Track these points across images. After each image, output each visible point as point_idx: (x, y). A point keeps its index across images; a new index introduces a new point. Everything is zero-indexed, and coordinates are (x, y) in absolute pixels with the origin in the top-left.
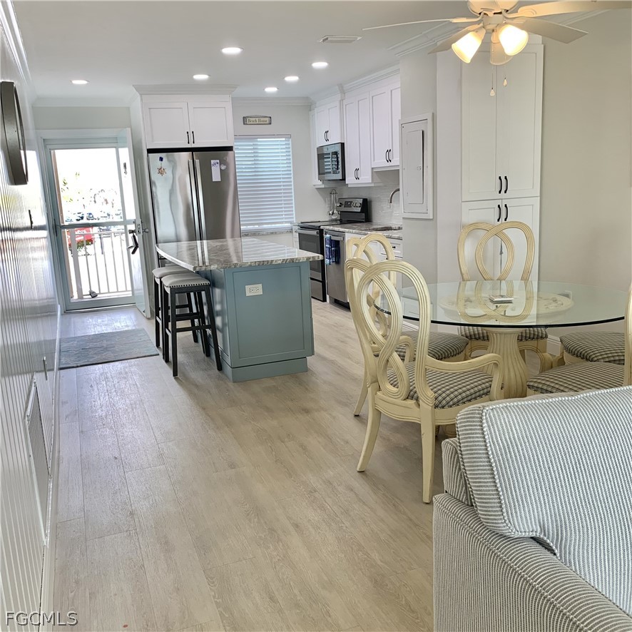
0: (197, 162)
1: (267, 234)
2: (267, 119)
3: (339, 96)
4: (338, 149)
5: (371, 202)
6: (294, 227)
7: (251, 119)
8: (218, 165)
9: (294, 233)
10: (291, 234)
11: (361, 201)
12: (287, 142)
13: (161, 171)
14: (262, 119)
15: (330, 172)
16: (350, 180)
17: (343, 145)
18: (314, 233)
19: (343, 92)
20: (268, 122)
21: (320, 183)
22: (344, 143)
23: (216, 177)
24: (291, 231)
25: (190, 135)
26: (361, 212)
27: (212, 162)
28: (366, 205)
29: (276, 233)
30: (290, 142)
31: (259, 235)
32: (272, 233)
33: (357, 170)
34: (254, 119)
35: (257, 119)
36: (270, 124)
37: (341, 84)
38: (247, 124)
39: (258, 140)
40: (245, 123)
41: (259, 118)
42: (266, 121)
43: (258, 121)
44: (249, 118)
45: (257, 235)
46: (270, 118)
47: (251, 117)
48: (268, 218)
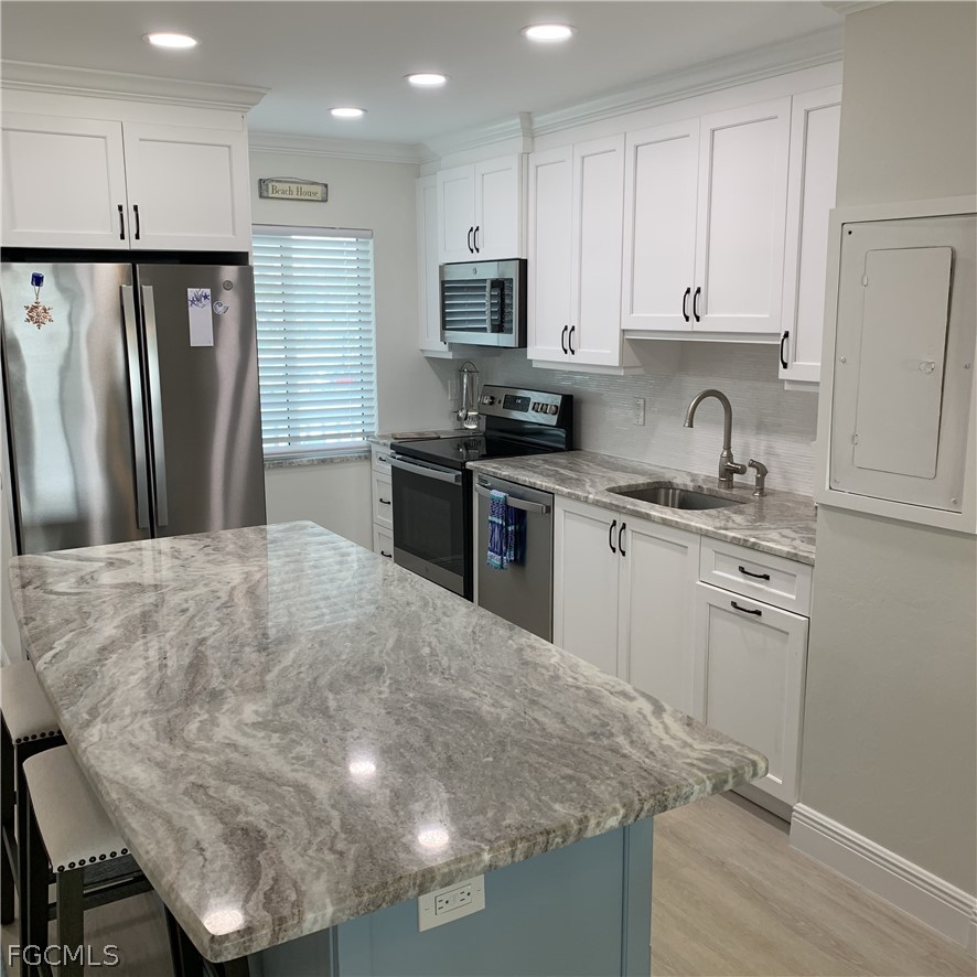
0: (148, 292)
2: (319, 189)
3: (518, 144)
4: (512, 273)
5: (580, 402)
6: (375, 448)
7: (279, 186)
8: (208, 302)
9: (376, 462)
10: (366, 463)
11: (558, 400)
12: (361, 248)
13: (36, 315)
14: (305, 188)
15: (484, 330)
16: (543, 351)
17: (523, 264)
18: (450, 476)
19: (530, 133)
20: (319, 197)
22: (526, 261)
23: (200, 334)
24: (366, 455)
25: (128, 215)
26: (559, 425)
27: (191, 292)
28: (569, 409)
29: (332, 461)
30: (370, 247)
32: (323, 461)
33: (570, 329)
34: (285, 186)
35: (294, 187)
36: (325, 200)
37: (529, 113)
38: (268, 198)
39: (293, 237)
40: (265, 194)
41: (299, 186)
42: (315, 194)
43: (295, 193)
44: (274, 184)
45: (287, 467)
46: (326, 186)
47: (277, 181)
48: (320, 425)
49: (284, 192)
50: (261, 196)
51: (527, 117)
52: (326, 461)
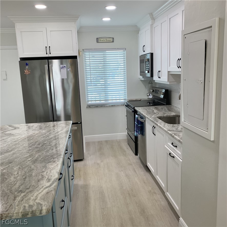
1: (110, 106)
4: (150, 57)
7: (101, 39)
8: (65, 68)
10: (124, 106)
11: (164, 91)
12: (124, 53)
13: (27, 72)
14: (108, 39)
15: (144, 72)
16: (155, 78)
19: (153, 19)
20: (111, 41)
21: (141, 77)
22: (153, 53)
25: (48, 49)
28: (167, 94)
29: (115, 106)
31: (104, 107)
33: (159, 71)
34: (103, 39)
35: (105, 39)
36: (113, 42)
37: (152, 13)
38: (99, 42)
39: (107, 51)
40: (98, 41)
41: (106, 39)
42: (110, 40)
43: (105, 41)
44: (100, 39)
45: (103, 107)
46: (113, 38)
47: (101, 38)
48: (111, 97)
49: (102, 41)
50: (97, 42)
51: (151, 14)
52: (113, 106)
